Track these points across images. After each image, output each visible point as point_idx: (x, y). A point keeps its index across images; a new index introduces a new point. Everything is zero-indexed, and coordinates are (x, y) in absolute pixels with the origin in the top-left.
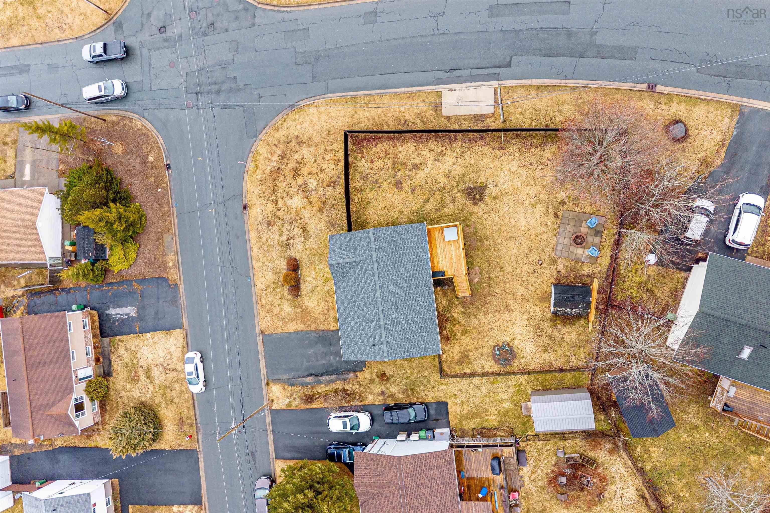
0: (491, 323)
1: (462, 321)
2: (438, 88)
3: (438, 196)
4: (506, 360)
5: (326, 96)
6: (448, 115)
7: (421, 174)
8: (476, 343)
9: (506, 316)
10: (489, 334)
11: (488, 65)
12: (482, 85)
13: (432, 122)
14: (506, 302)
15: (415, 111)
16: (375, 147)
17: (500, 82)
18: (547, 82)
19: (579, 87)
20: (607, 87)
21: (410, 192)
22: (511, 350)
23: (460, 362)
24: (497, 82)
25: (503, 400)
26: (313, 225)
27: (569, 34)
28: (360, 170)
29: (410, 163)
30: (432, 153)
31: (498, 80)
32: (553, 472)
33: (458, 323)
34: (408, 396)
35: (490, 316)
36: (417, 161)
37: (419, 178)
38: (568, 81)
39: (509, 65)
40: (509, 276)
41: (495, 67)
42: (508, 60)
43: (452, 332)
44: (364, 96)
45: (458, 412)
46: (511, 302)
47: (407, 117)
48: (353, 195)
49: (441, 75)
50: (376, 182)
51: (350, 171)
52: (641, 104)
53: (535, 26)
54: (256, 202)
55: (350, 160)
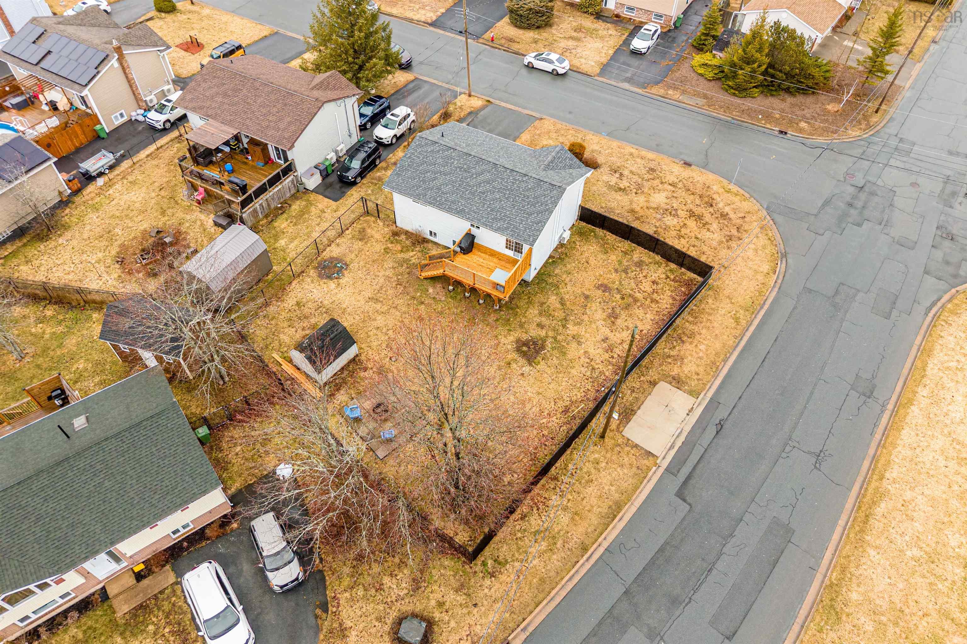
0: (373, 277)
1: (401, 255)
2: (703, 399)
3: (560, 314)
4: (324, 268)
5: (776, 289)
6: (657, 386)
7: (600, 315)
8: (368, 253)
9: (368, 294)
10: (364, 269)
11: (698, 471)
12: (672, 447)
13: (661, 365)
14: (382, 302)
15: (690, 358)
16: (671, 296)
17: (661, 471)
18: (618, 526)
19: (583, 556)
20: (554, 592)
21: (587, 293)
22: (330, 277)
23: (362, 231)
24: (665, 464)
25: (291, 242)
26: (620, 198)
27: (675, 601)
28: (652, 267)
29: (623, 314)
30: (619, 342)
31: (667, 469)
32: (185, 239)
33: (402, 251)
34: (372, 179)
36: (619, 322)
37: (596, 310)
38: (601, 550)
39: (680, 494)
41: (689, 477)
42: (687, 498)
43: (399, 242)
44: (750, 323)
45: (318, 204)
46: (378, 306)
47: (687, 346)
48: (626, 245)
49: (721, 413)
50: (625, 271)
51: (658, 258)
52: (493, 617)
53: (720, 565)
54: (686, 173)
55: (673, 266)
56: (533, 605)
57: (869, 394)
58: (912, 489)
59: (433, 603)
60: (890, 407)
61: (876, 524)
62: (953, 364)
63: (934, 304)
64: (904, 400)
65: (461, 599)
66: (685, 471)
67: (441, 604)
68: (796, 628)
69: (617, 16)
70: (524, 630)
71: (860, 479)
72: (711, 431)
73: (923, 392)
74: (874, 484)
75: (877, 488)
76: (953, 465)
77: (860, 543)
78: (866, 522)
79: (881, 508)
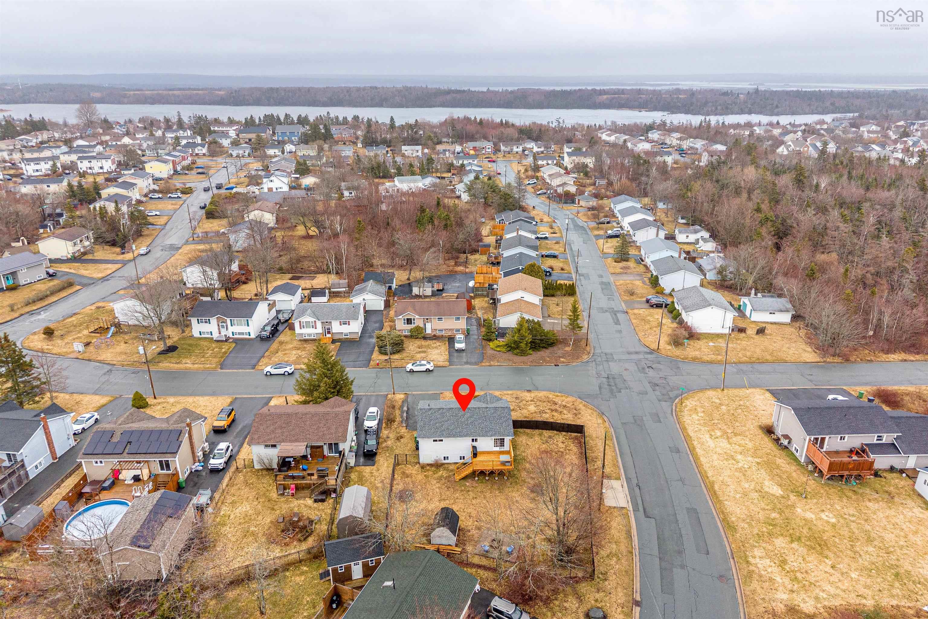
0: (432, 491)
1: (436, 476)
2: (623, 479)
4: (400, 497)
5: (611, 428)
6: (603, 482)
8: (417, 482)
10: (424, 489)
11: (645, 506)
12: (628, 502)
16: (574, 446)
17: (632, 512)
18: (635, 539)
19: (633, 556)
20: (634, 574)
22: (408, 501)
24: (631, 509)
27: (680, 552)
28: (557, 436)
29: (562, 460)
30: (571, 472)
31: (634, 511)
33: (434, 474)
35: (438, 490)
38: (637, 550)
39: (647, 516)
40: (469, 502)
41: (644, 509)
42: (651, 517)
43: (428, 470)
44: (613, 444)
45: (365, 471)
48: (537, 432)
49: (635, 481)
50: (547, 442)
51: (555, 432)
52: (621, 594)
53: (683, 532)
54: (533, 395)
55: (564, 433)
56: (631, 583)
57: (678, 451)
58: (720, 476)
59: (593, 602)
60: (689, 453)
61: (719, 493)
62: (697, 429)
63: (672, 411)
64: (691, 449)
65: (602, 594)
66: (641, 509)
67: (596, 601)
68: (725, 539)
69: (435, 336)
70: (636, 592)
71: (701, 481)
72: (637, 490)
73: (695, 443)
74: (707, 481)
75: (709, 482)
76: (725, 462)
77: (720, 502)
78: (715, 494)
79: (716, 487)
